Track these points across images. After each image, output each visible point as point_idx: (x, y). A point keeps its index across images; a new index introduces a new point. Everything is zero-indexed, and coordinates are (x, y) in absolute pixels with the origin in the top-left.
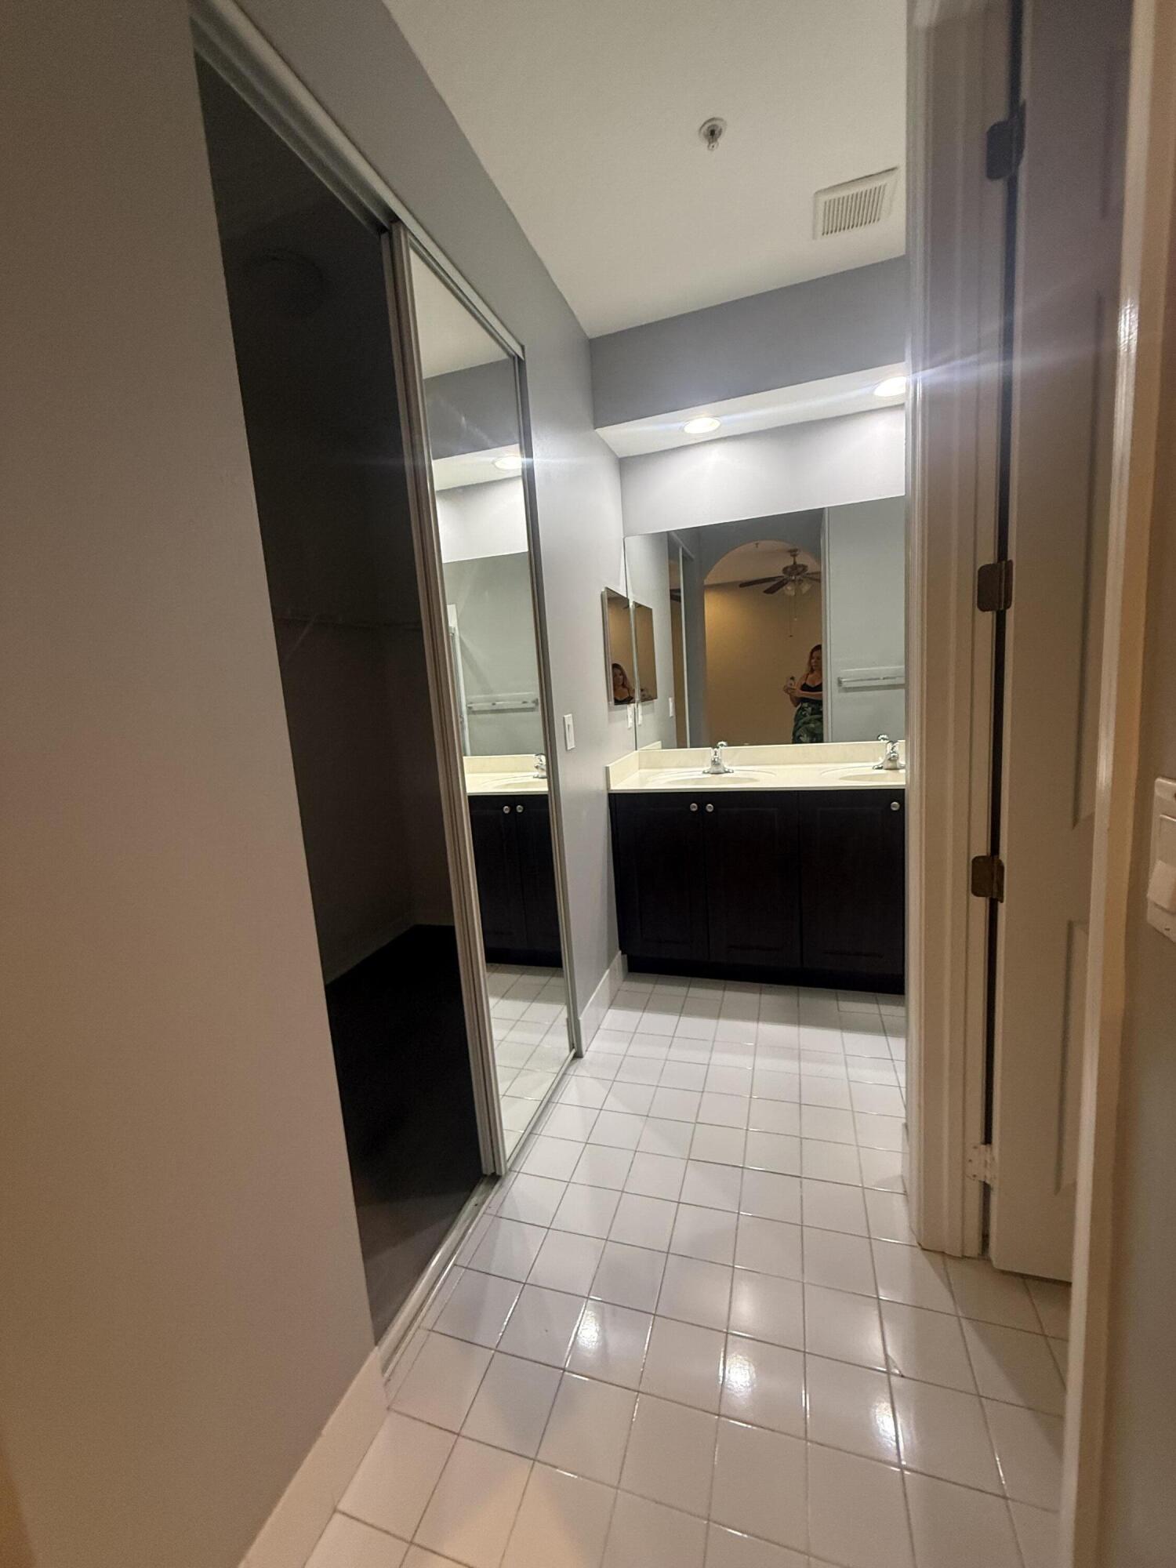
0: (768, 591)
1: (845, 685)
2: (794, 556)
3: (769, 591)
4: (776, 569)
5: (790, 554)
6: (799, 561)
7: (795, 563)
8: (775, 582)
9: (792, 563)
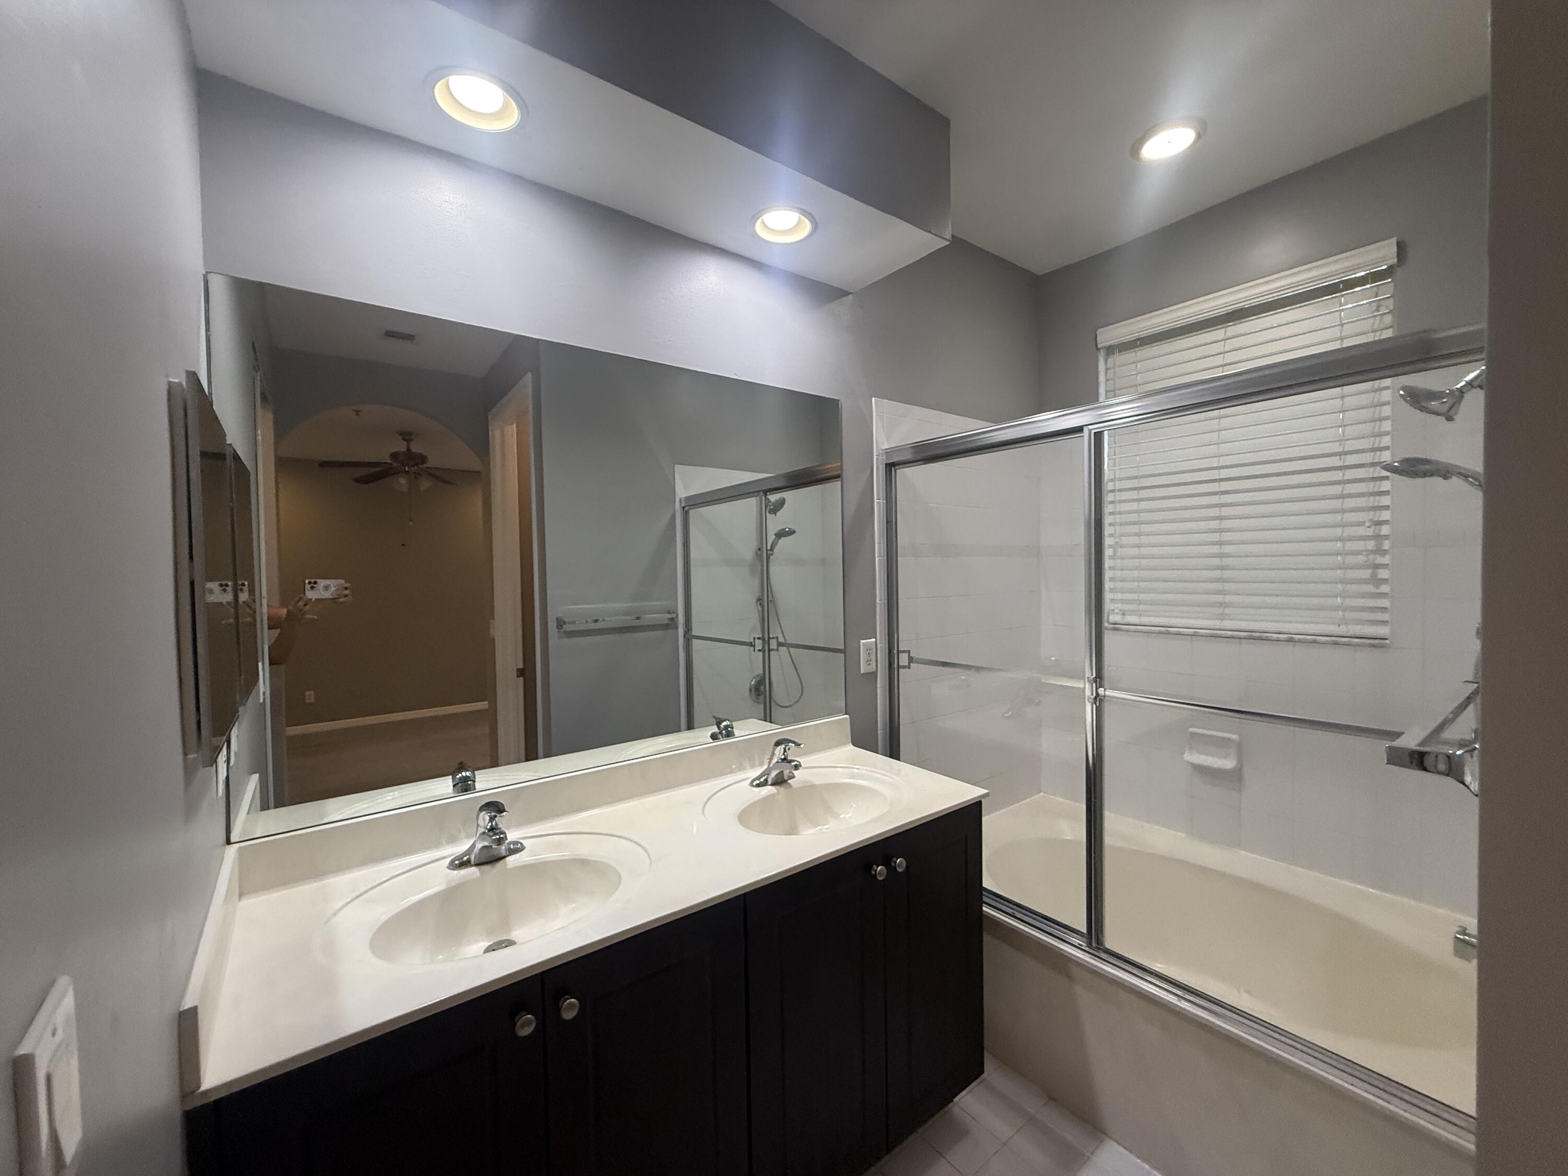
0: (357, 480)
1: (567, 627)
2: (408, 441)
3: (363, 480)
4: (381, 452)
5: (400, 437)
6: (416, 448)
7: (409, 450)
8: (378, 469)
9: (405, 449)
